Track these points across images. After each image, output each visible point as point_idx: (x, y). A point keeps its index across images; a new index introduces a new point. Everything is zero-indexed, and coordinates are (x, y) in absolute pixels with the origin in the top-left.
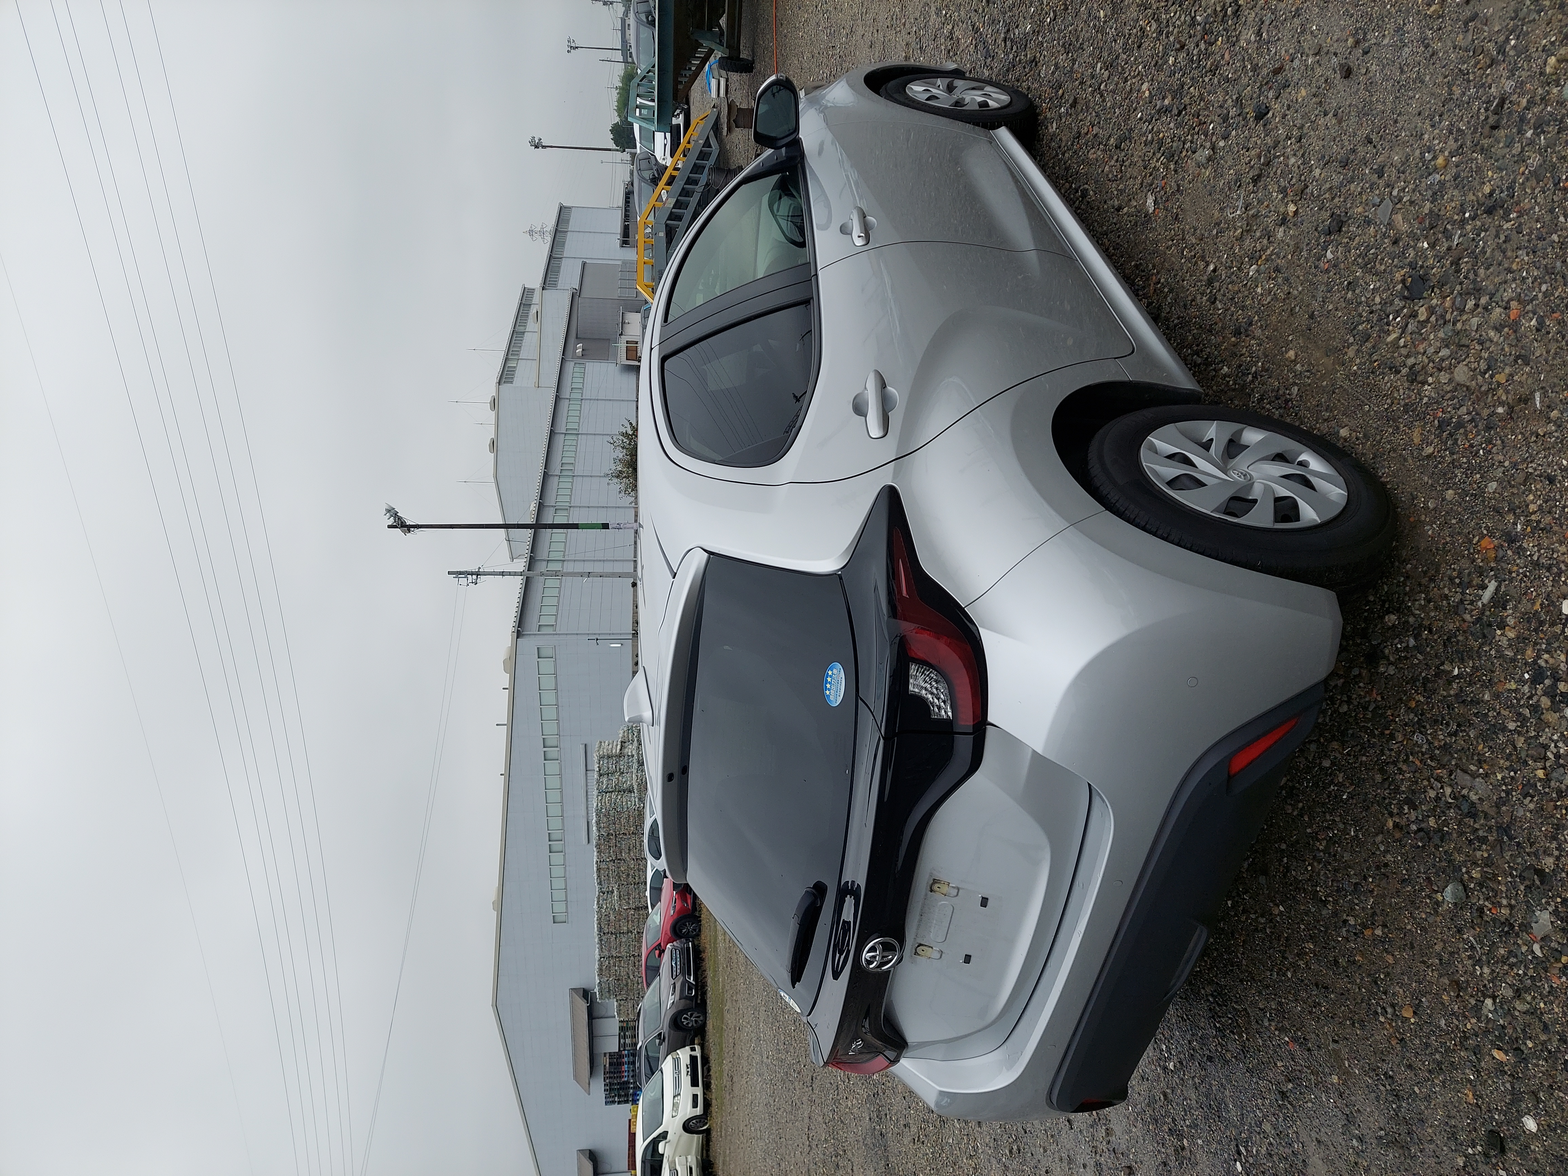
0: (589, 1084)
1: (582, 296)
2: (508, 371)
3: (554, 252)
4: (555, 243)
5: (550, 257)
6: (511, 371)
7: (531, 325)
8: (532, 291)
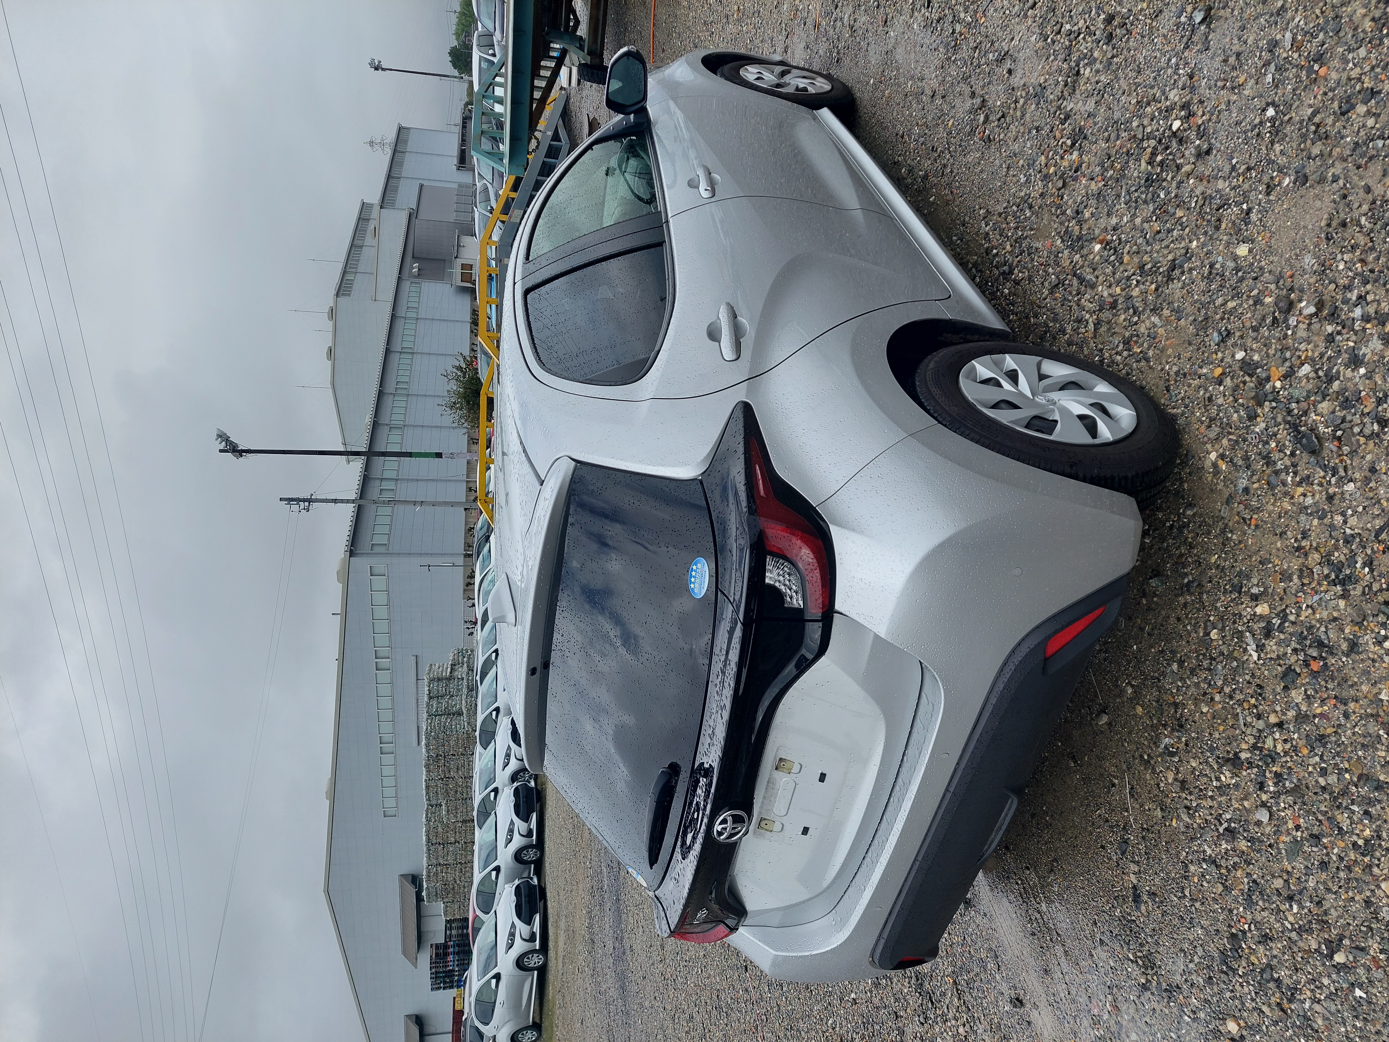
0: (416, 959)
1: (419, 216)
2: (345, 284)
3: (392, 172)
4: (394, 162)
5: (389, 177)
6: (349, 284)
7: (369, 240)
8: (371, 206)
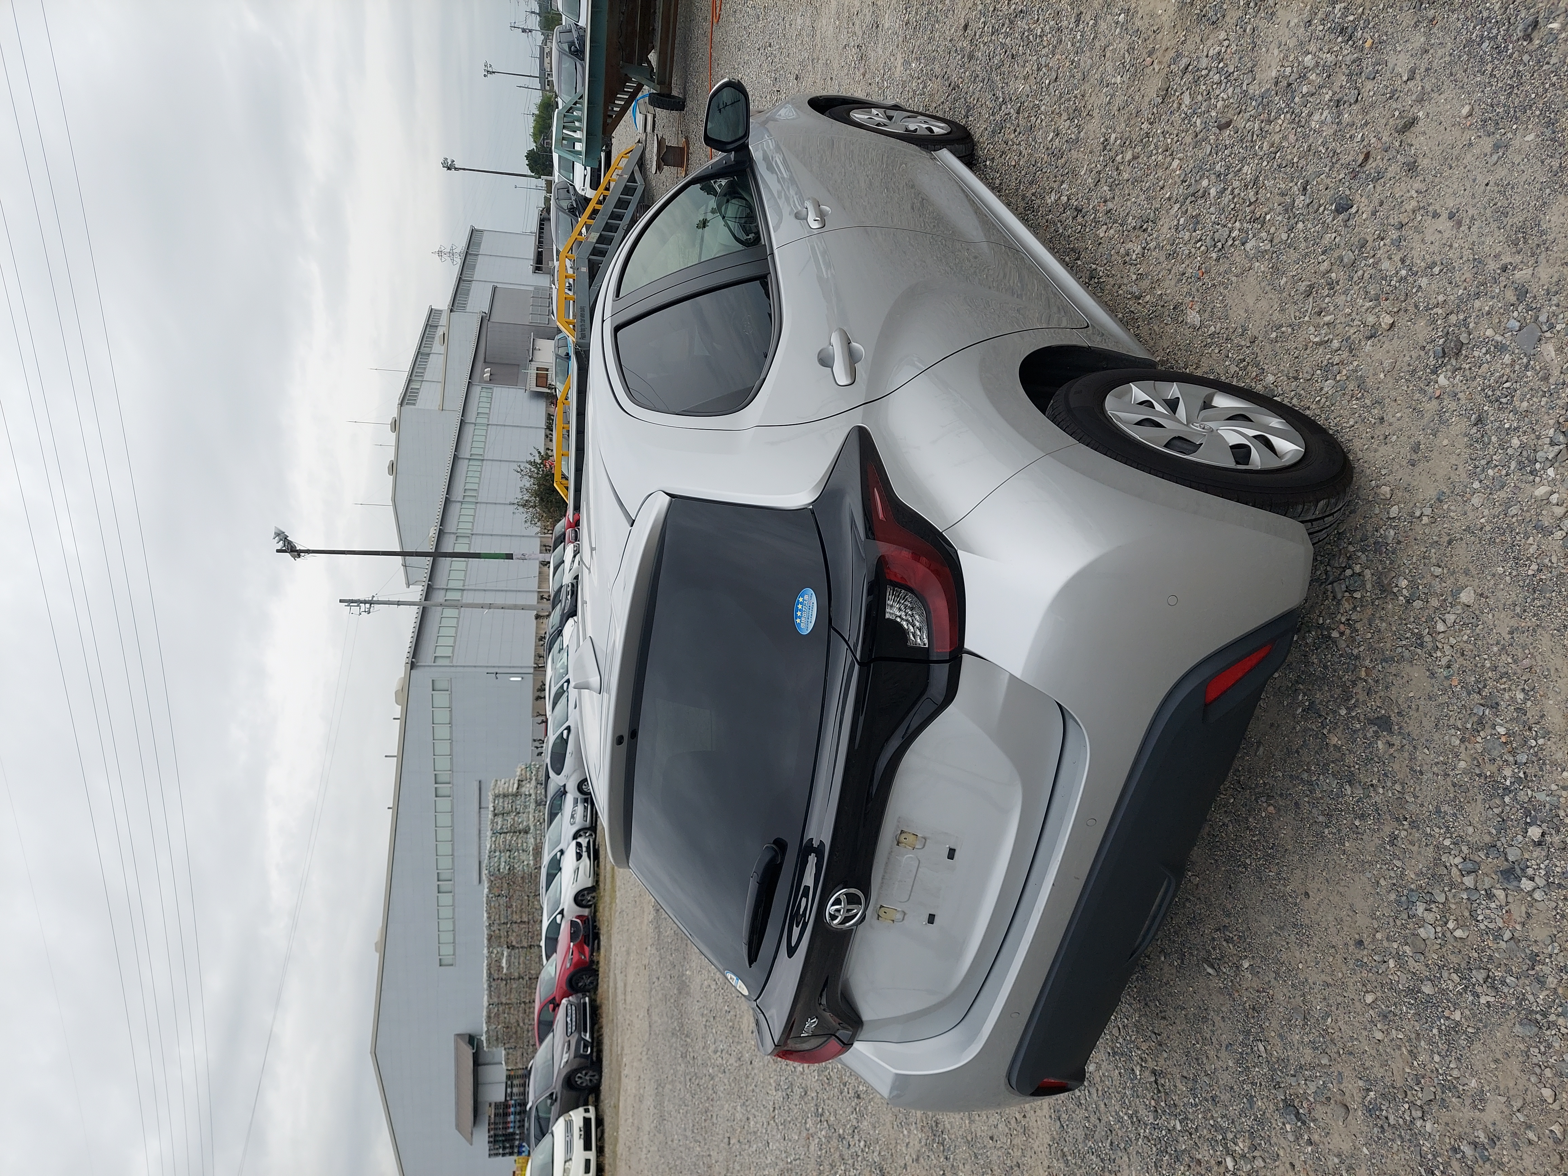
0: (472, 1134)
1: (491, 320)
2: (410, 392)
3: (464, 275)
4: (466, 264)
5: (460, 280)
6: (414, 393)
7: (437, 347)
8: (440, 311)
